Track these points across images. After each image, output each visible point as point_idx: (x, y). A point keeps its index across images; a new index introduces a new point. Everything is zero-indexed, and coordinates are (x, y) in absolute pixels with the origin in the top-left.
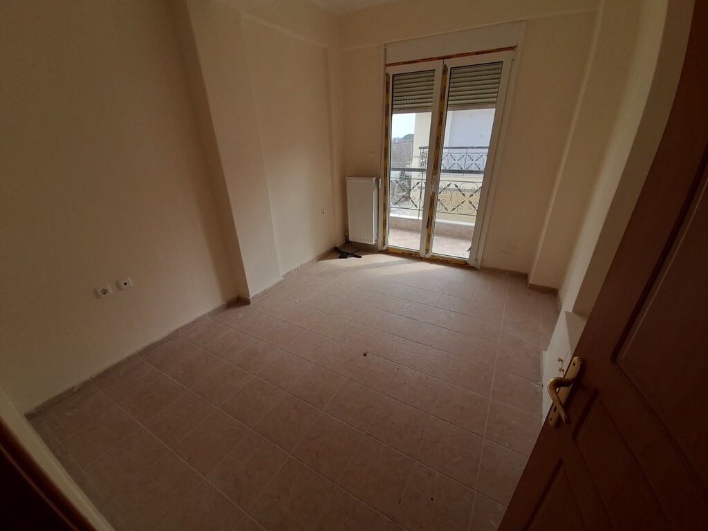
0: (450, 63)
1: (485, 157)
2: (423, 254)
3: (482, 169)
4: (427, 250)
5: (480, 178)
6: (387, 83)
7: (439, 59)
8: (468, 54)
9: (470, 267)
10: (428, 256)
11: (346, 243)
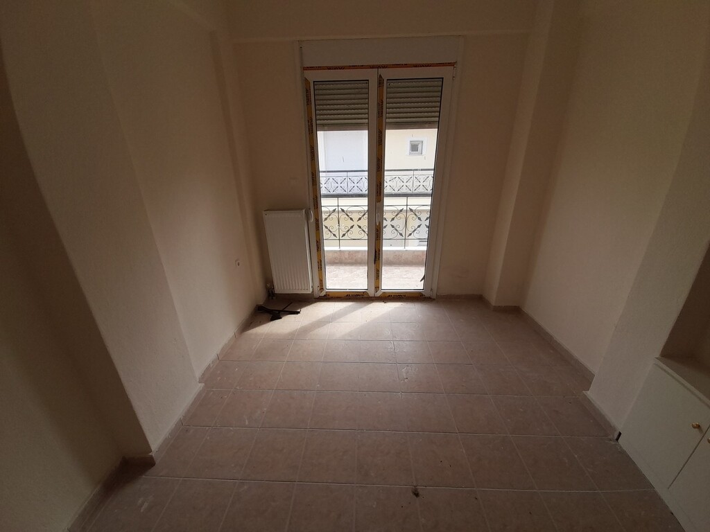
0: (387, 74)
1: (431, 179)
2: (372, 293)
3: (430, 191)
4: (377, 288)
5: (428, 201)
6: (308, 91)
7: (372, 67)
8: (406, 66)
9: (425, 298)
10: (379, 294)
11: (269, 296)
